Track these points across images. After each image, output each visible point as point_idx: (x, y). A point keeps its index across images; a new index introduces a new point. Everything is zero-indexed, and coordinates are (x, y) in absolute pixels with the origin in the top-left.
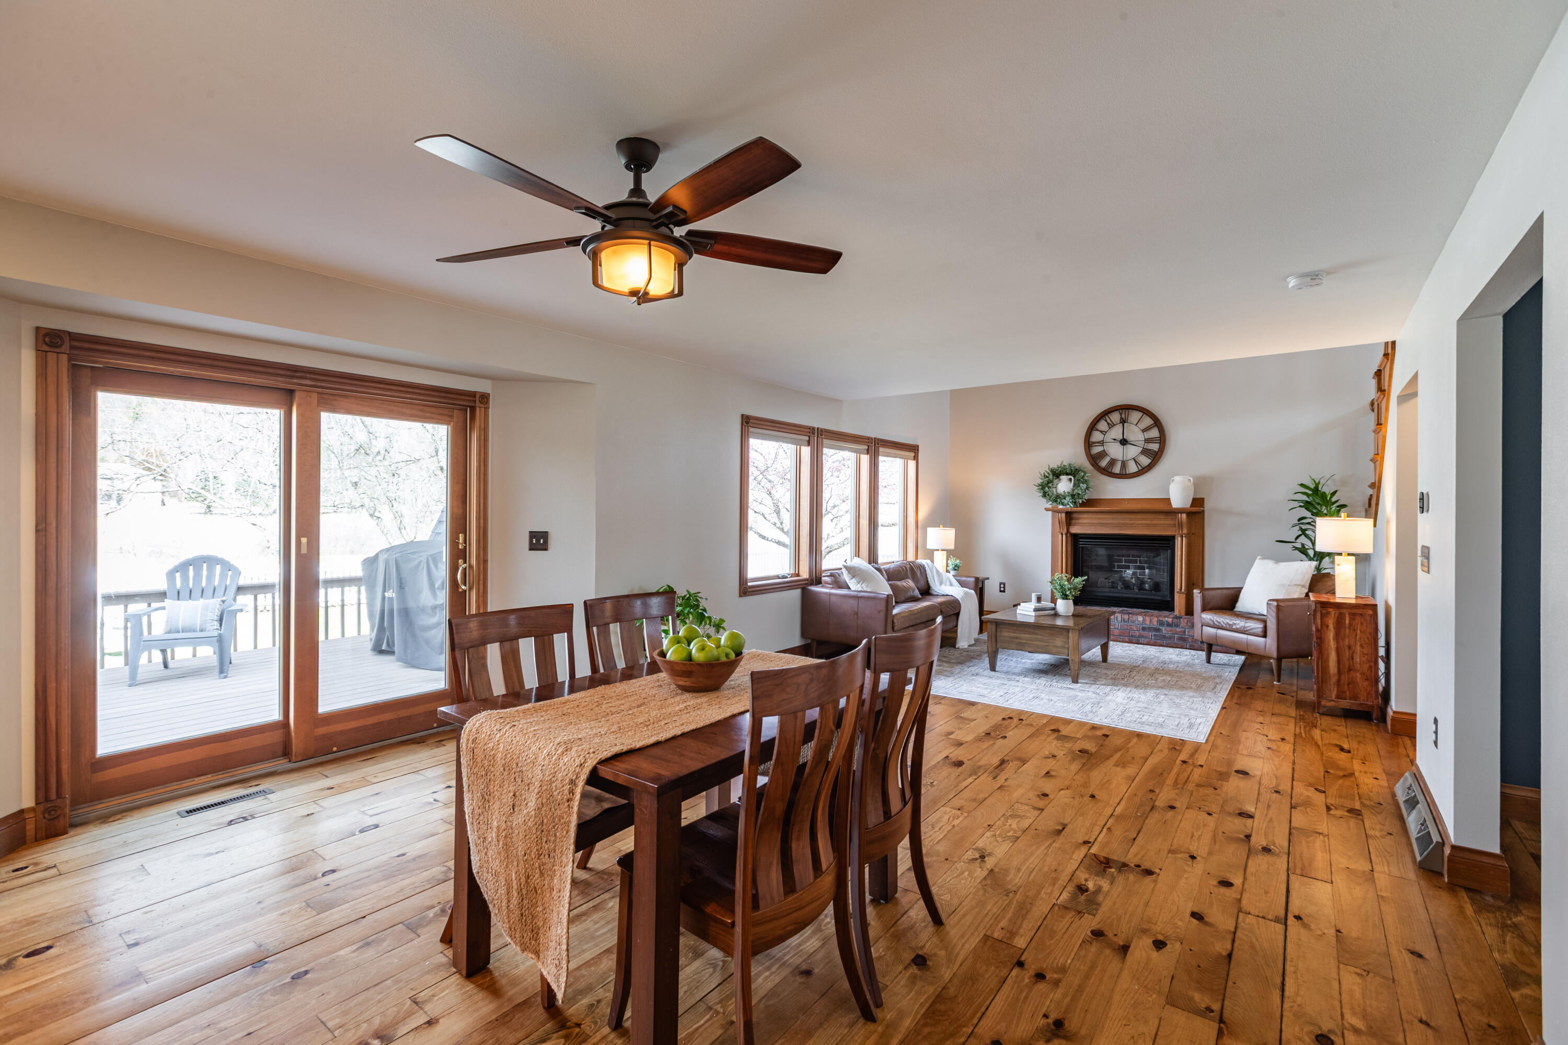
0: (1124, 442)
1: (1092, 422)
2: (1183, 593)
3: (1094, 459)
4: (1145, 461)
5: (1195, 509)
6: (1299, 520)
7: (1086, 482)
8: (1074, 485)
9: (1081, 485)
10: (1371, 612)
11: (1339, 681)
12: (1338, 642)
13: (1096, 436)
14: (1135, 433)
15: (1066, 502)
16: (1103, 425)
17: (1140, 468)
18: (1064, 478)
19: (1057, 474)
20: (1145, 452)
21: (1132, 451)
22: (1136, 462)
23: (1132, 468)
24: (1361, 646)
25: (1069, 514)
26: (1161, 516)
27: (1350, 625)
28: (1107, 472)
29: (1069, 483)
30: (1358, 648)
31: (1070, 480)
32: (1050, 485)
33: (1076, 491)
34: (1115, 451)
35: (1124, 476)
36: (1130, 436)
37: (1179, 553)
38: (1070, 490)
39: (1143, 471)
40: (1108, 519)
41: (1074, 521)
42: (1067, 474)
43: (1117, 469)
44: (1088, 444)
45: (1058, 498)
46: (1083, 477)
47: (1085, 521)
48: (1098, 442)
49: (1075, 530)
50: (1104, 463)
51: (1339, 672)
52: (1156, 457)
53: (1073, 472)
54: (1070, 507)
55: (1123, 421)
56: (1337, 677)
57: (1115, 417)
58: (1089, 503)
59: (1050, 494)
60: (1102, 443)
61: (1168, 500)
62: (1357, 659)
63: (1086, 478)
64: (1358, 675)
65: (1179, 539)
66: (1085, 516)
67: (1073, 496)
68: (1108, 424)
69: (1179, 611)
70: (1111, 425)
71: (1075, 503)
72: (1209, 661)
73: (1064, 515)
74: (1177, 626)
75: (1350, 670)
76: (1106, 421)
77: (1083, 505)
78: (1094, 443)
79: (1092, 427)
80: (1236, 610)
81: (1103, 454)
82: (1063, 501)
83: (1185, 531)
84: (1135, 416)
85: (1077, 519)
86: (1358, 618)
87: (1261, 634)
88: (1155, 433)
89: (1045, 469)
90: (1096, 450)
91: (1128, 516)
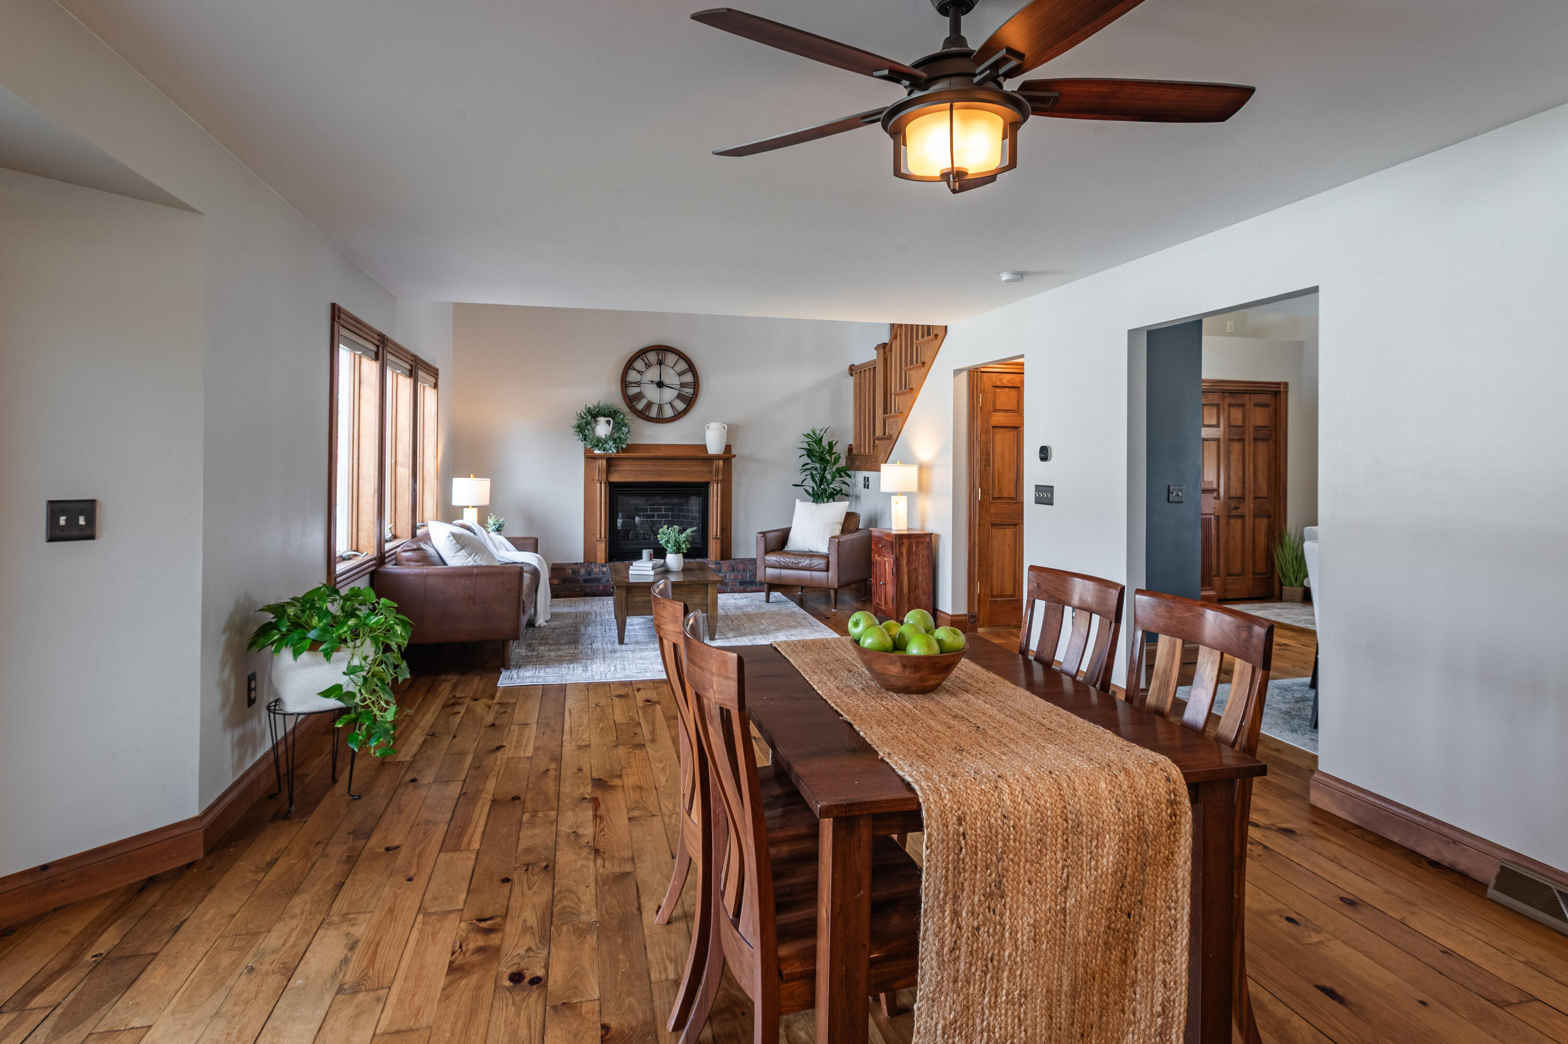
0: (660, 385)
1: (629, 361)
2: (718, 539)
3: (631, 401)
4: (680, 406)
5: (727, 455)
6: (803, 466)
7: (625, 425)
8: (614, 428)
9: (623, 428)
10: (928, 540)
11: (909, 598)
12: (909, 567)
13: (633, 376)
14: (671, 378)
15: (608, 447)
16: (639, 364)
17: (676, 413)
18: (602, 420)
19: (594, 414)
20: (680, 397)
21: (669, 395)
22: (672, 406)
23: (668, 412)
24: (922, 568)
25: (610, 460)
26: (699, 463)
27: (916, 551)
28: (643, 415)
29: (607, 425)
30: (920, 569)
31: (608, 422)
32: (589, 427)
33: (616, 436)
34: (651, 393)
35: (660, 420)
36: (666, 380)
37: (715, 499)
38: (609, 434)
39: (678, 416)
40: (648, 466)
41: (612, 468)
42: (605, 416)
43: (654, 413)
44: (625, 384)
45: (599, 442)
46: (623, 420)
47: (625, 468)
48: (635, 383)
49: (615, 478)
50: (640, 406)
51: (909, 592)
52: (690, 402)
53: (611, 413)
54: (613, 451)
55: (660, 363)
56: (908, 596)
57: (652, 357)
58: (631, 448)
59: (591, 436)
60: (638, 384)
61: (704, 447)
62: (920, 579)
63: (626, 421)
64: (921, 592)
65: (715, 485)
66: (625, 462)
67: (615, 440)
68: (646, 364)
69: (716, 557)
70: (648, 365)
71: (617, 447)
72: (768, 601)
73: (604, 462)
74: (719, 571)
75: (916, 588)
76: (643, 360)
77: (624, 450)
78: (631, 383)
79: (629, 366)
80: (786, 549)
81: (639, 396)
82: (605, 445)
83: (720, 478)
84: (671, 358)
85: (616, 466)
86: (920, 546)
87: (824, 568)
88: (688, 378)
89: (581, 409)
90: (633, 391)
91: (667, 462)
